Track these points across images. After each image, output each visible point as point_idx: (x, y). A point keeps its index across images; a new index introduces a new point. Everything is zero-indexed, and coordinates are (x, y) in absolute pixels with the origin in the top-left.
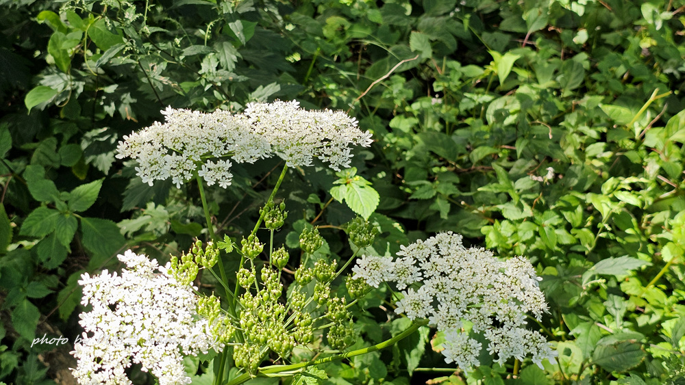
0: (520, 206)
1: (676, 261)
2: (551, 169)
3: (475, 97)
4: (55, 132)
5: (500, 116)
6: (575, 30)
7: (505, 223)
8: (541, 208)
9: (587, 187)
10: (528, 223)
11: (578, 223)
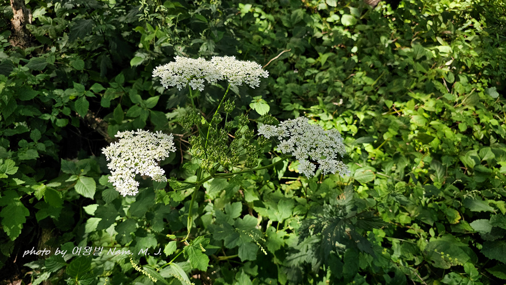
0: (328, 115)
1: (389, 140)
2: (341, 100)
3: (311, 71)
4: (142, 76)
5: (321, 79)
6: (352, 46)
7: (321, 121)
8: (336, 116)
9: (355, 108)
10: (331, 122)
11: (350, 123)
